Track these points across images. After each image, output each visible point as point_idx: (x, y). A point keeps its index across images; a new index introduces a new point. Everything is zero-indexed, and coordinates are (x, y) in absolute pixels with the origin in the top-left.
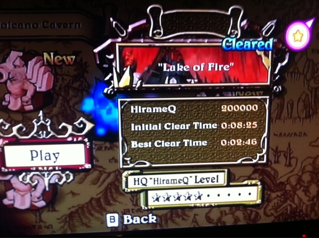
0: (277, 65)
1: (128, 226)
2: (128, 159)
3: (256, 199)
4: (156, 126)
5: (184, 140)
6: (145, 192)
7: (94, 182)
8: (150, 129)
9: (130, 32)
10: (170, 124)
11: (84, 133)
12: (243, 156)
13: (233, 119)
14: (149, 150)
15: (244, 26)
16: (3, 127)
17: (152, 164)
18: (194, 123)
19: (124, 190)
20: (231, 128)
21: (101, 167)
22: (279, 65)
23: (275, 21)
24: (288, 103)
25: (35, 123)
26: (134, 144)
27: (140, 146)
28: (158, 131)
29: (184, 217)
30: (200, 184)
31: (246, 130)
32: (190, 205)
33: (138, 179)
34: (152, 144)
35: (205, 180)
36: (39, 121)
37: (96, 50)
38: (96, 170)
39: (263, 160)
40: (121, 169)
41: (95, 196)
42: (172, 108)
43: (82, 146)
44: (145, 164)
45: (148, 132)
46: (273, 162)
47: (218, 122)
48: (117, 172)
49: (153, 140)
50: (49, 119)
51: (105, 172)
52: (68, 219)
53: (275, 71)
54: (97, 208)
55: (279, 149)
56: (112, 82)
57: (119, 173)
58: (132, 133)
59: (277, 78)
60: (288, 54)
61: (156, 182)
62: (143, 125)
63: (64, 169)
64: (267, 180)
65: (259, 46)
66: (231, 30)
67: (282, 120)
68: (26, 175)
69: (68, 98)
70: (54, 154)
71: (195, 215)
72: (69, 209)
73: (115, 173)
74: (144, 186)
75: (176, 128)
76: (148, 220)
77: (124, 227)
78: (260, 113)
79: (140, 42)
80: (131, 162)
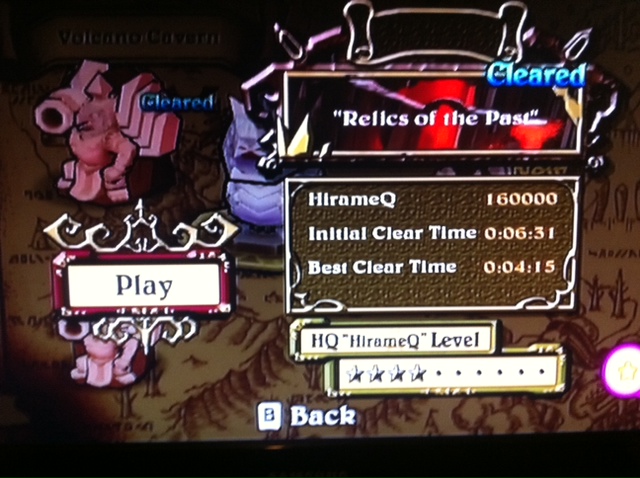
0: (594, 117)
1: (300, 430)
2: (302, 296)
4: (357, 232)
5: (411, 261)
6: (333, 362)
7: (237, 340)
8: (346, 238)
9: (310, 52)
10: (383, 229)
11: (219, 243)
12: (529, 294)
13: (509, 220)
14: (342, 279)
15: (528, 40)
16: (67, 230)
17: (348, 306)
18: (431, 228)
19: (294, 357)
20: (503, 239)
21: (250, 310)
22: (599, 116)
23: (589, 31)
24: (617, 190)
25: (128, 223)
26: (314, 267)
27: (325, 272)
29: (411, 415)
30: (442, 349)
31: (534, 243)
32: (422, 391)
33: (321, 336)
34: (347, 268)
35: (452, 342)
36: (137, 218)
37: (246, 86)
38: (241, 316)
39: (569, 304)
40: (288, 315)
41: (236, 367)
42: (388, 199)
43: (215, 268)
44: (335, 306)
45: (341, 244)
46: (588, 308)
47: (478, 225)
48: (280, 322)
49: (350, 261)
50: (155, 214)
51: (256, 321)
52: (183, 412)
53: (590, 127)
54: (240, 392)
55: (599, 283)
56: (275, 146)
57: (284, 322)
58: (310, 245)
59: (594, 141)
60: (615, 95)
61: (355, 343)
62: (332, 229)
63: (179, 312)
64: (577, 344)
65: (558, 78)
66: (504, 47)
67: (605, 224)
68: (107, 323)
69: (192, 176)
70: (162, 284)
71: (432, 411)
72: (187, 391)
73: (277, 323)
74: (331, 351)
75: (395, 237)
77: (291, 430)
78: (563, 208)
79: (330, 71)
80: (308, 303)
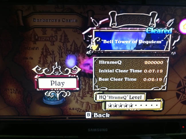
1: (96, 118)
2: (97, 86)
3: (160, 108)
4: (111, 71)
5: (125, 78)
6: (104, 102)
8: (108, 72)
9: (100, 24)
10: (118, 70)
11: (76, 73)
12: (155, 86)
13: (150, 68)
14: (107, 82)
15: (158, 22)
16: (38, 69)
17: (109, 89)
19: (95, 101)
20: (149, 73)
22: (175, 41)
23: (174, 19)
25: (54, 68)
26: (100, 79)
27: (103, 80)
28: (112, 73)
30: (132, 99)
31: (157, 74)
32: (127, 110)
33: (102, 96)
35: (135, 98)
36: (56, 67)
37: (84, 33)
39: (165, 89)
40: (94, 91)
42: (119, 62)
43: (75, 79)
44: (105, 89)
45: (107, 74)
47: (142, 69)
49: (109, 78)
50: (60, 66)
53: (172, 44)
58: (99, 74)
59: (173, 48)
60: (180, 36)
61: (110, 98)
62: (105, 70)
63: (66, 90)
65: (165, 32)
66: (151, 23)
68: (48, 92)
70: (62, 83)
74: (104, 100)
75: (121, 72)
76: (106, 116)
78: (164, 65)
79: (105, 29)
80: (98, 88)
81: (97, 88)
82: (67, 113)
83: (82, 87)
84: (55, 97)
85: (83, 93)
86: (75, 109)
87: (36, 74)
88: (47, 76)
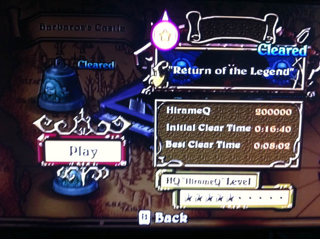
81: (162, 161)
82: (101, 213)
83: (132, 160)
84: (77, 179)
85: (133, 172)
86: (117, 204)
87: (41, 133)
88: (62, 137)
